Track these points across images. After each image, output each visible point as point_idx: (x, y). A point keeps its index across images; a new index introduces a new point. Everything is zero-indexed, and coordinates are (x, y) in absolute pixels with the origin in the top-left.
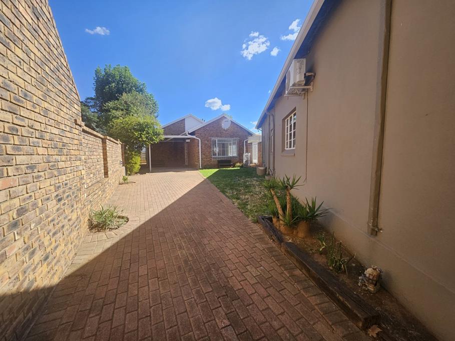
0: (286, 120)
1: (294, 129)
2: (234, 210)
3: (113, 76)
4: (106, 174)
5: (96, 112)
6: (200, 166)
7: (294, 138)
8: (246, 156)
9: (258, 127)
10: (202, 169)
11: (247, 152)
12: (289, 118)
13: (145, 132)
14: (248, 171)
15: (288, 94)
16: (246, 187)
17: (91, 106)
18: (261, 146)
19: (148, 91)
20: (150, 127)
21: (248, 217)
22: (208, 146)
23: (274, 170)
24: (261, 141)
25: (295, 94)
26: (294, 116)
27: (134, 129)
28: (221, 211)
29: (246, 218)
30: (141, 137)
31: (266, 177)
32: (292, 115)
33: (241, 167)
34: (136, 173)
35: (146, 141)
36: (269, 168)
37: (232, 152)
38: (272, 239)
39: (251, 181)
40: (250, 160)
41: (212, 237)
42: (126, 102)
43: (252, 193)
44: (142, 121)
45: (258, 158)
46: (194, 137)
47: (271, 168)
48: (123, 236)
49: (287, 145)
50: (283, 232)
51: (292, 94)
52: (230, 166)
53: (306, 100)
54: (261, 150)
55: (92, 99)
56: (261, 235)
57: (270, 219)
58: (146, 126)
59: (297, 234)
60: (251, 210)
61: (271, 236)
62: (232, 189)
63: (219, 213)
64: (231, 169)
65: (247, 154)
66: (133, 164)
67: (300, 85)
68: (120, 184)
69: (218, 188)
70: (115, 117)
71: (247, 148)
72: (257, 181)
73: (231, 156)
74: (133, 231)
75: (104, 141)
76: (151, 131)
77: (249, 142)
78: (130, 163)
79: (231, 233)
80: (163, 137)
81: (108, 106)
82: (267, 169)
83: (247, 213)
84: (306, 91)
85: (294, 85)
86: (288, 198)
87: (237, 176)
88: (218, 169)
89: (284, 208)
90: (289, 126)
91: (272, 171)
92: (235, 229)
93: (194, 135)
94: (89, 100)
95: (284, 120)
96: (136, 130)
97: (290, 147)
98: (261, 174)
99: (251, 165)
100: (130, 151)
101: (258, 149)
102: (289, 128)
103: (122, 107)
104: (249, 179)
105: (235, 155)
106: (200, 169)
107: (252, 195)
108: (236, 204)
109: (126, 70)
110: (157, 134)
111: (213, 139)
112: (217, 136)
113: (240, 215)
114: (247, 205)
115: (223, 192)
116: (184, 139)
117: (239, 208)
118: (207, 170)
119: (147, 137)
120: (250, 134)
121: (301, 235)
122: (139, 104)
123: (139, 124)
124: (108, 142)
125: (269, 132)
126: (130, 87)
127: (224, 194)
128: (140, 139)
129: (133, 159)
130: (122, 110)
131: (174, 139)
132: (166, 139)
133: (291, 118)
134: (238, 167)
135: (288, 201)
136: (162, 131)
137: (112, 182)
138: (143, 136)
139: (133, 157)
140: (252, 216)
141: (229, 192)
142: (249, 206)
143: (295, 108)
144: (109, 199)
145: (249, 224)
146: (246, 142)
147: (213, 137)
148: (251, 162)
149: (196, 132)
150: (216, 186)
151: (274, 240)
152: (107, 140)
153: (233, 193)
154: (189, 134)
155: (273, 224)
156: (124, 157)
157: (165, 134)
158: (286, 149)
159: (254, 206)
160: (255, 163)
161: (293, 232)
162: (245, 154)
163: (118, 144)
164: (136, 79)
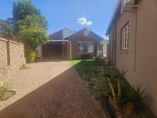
0: (123, 30)
1: (128, 35)
2: (84, 89)
3: (23, 6)
4: (9, 63)
5: (13, 26)
6: (71, 58)
7: (128, 41)
8: (99, 52)
9: (106, 35)
10: (72, 60)
11: (100, 50)
12: (125, 28)
13: (38, 38)
14: (99, 62)
15: (123, 11)
16: (96, 73)
17: (10, 23)
18: (109, 46)
19: (42, 14)
20: (41, 35)
21: (93, 95)
22: (76, 46)
23: (115, 62)
24: (108, 43)
25: (127, 11)
26: (128, 27)
27: (31, 36)
28: (76, 89)
29: (92, 95)
30: (35, 40)
31: (110, 66)
32: (127, 26)
33: (96, 59)
34: (33, 62)
35: (38, 43)
36: (113, 60)
37: (91, 50)
38: (107, 114)
39: (100, 69)
40: (102, 55)
41: (65, 109)
42: (28, 21)
43: (99, 77)
44: (36, 31)
45: (107, 54)
46: (67, 41)
47: (114, 60)
48: (8, 105)
49: (124, 46)
50: (115, 108)
51: (126, 11)
52: (89, 58)
53: (135, 15)
54: (109, 49)
55: (11, 19)
56: (99, 110)
57: (107, 98)
58: (39, 34)
59: (126, 111)
60: (96, 90)
61: (106, 112)
62: (86, 74)
63: (74, 91)
64: (89, 60)
65: (99, 51)
66: (30, 56)
67: (130, 4)
68: (20, 69)
69: (78, 73)
70: (22, 29)
71: (99, 48)
72: (104, 68)
73: (90, 52)
74: (15, 102)
75: (8, 43)
76: (41, 37)
77: (101, 44)
78: (29, 56)
79: (78, 107)
80: (49, 41)
81: (18, 23)
82: (111, 61)
83: (93, 92)
84: (135, 9)
85: (126, 4)
86: (118, 85)
87: (92, 65)
88: (81, 60)
89: (116, 91)
90: (125, 33)
91: (114, 62)
92: (82, 104)
93: (68, 40)
94: (9, 20)
95: (122, 29)
96: (32, 37)
97: (126, 47)
98: (107, 64)
99: (102, 58)
100: (29, 49)
101: (107, 48)
102: (125, 35)
103: (26, 23)
104: (98, 67)
105: (92, 52)
106: (71, 60)
107: (99, 78)
108: (87, 85)
109: (30, 2)
110: (45, 39)
111: (79, 42)
112: (82, 41)
113: (88, 93)
114: (94, 85)
115: (81, 75)
116: (62, 42)
117: (88, 87)
118: (75, 61)
119: (39, 41)
120: (102, 39)
121: (129, 112)
122: (35, 21)
123: (34, 33)
124: (10, 44)
125: (113, 37)
126: (32, 12)
127: (81, 77)
128: (35, 42)
129: (31, 54)
130: (26, 25)
131: (56, 42)
132: (50, 42)
133: (126, 28)
134: (94, 59)
135: (119, 87)
136: (48, 37)
137: (13, 68)
138: (37, 40)
139: (31, 53)
140: (96, 94)
141: (84, 76)
142: (95, 86)
143: (129, 21)
144: (10, 78)
145: (93, 101)
146: (99, 44)
147: (79, 41)
148: (102, 56)
149: (69, 38)
150: (77, 71)
151: (107, 115)
152: (10, 43)
153: (86, 76)
154: (64, 39)
155: (109, 102)
156: (25, 53)
157: (50, 39)
158: (123, 48)
159: (98, 86)
160: (105, 57)
161: (123, 109)
162: (98, 51)
163: (20, 45)
164: (35, 7)
